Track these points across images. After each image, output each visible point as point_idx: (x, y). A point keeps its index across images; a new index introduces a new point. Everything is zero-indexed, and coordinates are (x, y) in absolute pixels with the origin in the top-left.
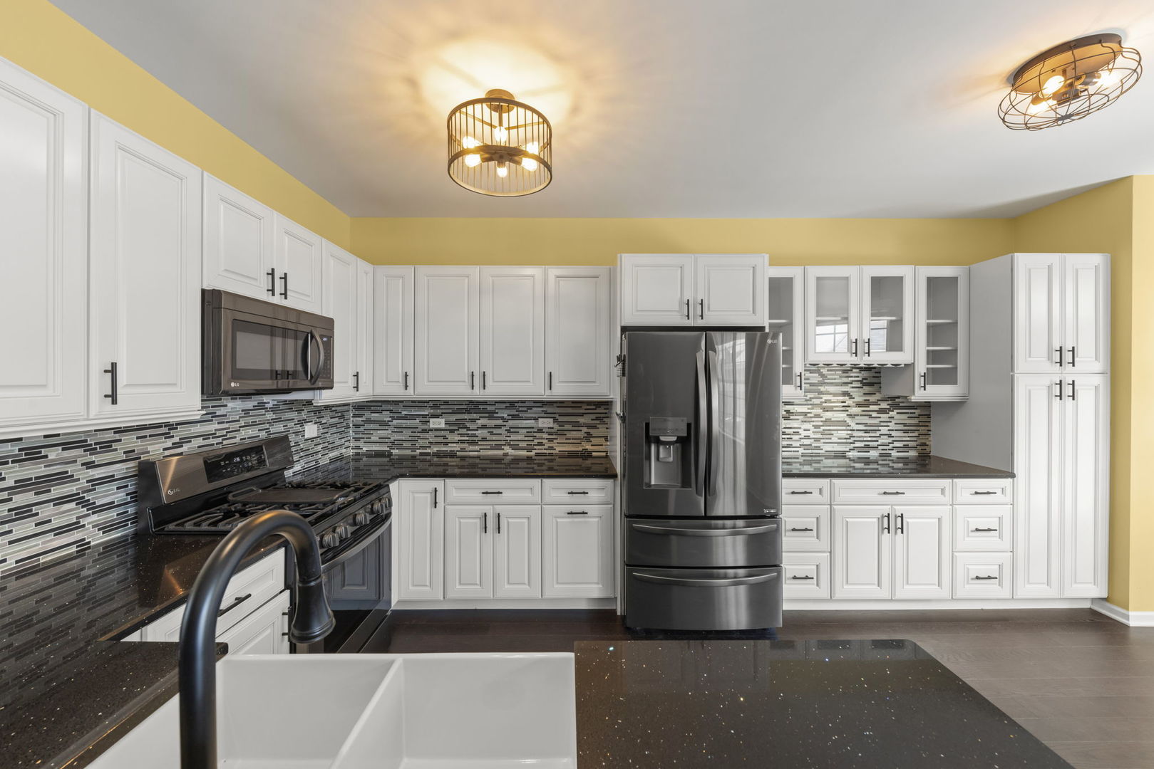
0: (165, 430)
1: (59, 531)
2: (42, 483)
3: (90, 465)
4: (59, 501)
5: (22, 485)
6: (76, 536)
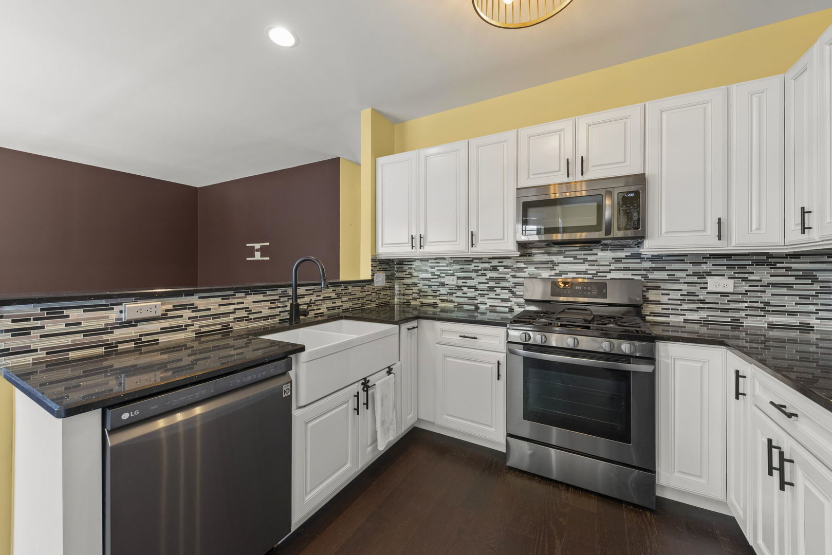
0: (551, 266)
1: (503, 300)
2: (498, 280)
3: (514, 277)
4: (503, 288)
5: (491, 279)
6: (509, 304)
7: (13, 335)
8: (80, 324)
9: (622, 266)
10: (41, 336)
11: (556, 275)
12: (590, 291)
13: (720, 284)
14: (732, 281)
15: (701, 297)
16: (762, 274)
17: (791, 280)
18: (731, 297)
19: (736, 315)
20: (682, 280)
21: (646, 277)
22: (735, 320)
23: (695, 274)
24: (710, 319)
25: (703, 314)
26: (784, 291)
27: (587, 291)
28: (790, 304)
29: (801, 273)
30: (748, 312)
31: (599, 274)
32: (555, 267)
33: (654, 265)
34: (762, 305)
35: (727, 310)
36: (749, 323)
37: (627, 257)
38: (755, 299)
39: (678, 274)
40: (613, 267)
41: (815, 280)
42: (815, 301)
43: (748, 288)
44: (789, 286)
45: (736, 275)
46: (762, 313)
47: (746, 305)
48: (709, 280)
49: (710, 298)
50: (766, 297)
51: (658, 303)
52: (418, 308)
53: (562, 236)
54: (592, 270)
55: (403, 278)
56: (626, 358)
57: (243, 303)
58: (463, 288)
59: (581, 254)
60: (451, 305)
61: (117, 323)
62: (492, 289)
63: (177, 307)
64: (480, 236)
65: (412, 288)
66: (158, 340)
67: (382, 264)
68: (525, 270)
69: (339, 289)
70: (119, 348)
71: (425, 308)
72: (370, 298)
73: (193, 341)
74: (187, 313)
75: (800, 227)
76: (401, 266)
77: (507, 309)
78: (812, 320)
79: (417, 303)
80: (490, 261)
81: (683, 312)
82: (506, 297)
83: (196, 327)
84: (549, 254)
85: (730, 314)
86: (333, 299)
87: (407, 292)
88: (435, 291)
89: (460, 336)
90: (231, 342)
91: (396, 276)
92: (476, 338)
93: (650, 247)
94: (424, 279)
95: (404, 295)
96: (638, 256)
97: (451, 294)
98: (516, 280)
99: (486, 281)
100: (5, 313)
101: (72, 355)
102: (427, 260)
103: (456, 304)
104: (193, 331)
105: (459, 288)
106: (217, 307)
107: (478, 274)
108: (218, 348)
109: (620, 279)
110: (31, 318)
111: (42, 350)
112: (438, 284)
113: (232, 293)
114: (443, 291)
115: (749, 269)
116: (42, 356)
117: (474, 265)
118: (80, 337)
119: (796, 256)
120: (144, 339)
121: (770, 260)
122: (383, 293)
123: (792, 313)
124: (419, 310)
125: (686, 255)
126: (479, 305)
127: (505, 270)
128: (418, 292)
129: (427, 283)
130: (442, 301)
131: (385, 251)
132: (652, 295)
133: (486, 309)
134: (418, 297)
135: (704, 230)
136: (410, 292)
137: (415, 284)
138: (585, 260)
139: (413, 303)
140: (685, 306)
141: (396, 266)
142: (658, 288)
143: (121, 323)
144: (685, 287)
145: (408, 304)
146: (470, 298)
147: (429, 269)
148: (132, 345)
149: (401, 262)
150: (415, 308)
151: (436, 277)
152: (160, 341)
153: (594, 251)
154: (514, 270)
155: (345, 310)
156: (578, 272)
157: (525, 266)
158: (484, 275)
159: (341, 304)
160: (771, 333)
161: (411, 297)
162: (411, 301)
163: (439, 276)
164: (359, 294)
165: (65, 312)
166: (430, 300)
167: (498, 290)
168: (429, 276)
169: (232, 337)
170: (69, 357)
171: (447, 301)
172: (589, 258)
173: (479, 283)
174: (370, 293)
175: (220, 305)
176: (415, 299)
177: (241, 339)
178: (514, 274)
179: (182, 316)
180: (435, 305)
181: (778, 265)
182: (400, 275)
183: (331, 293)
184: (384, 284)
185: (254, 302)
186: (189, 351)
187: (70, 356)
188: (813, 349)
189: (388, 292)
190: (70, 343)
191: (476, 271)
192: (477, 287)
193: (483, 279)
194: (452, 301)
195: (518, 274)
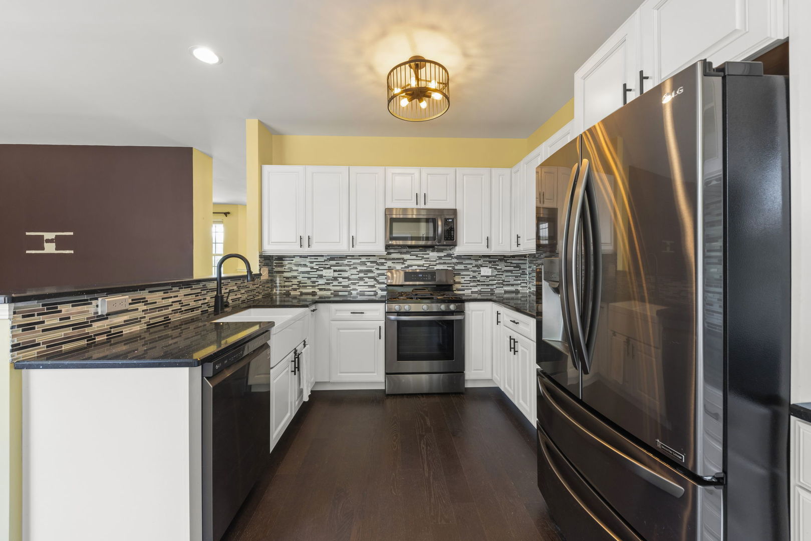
0: (402, 261)
1: (370, 286)
2: (366, 272)
3: (378, 269)
4: (370, 278)
5: (361, 271)
6: (374, 289)
7: (23, 330)
8: (69, 318)
9: (442, 261)
10: (43, 331)
11: (406, 267)
12: (427, 277)
13: (486, 271)
14: (491, 269)
15: (478, 279)
16: (502, 266)
17: (512, 268)
18: (490, 278)
19: (492, 287)
20: (470, 270)
21: (453, 267)
22: (492, 290)
23: (476, 266)
24: (482, 290)
25: (479, 288)
26: (510, 274)
27: (425, 277)
28: (512, 280)
29: (515, 265)
30: (497, 286)
31: (430, 267)
32: (405, 262)
33: (458, 261)
34: (502, 282)
35: (488, 285)
36: (497, 291)
37: (445, 256)
38: (499, 279)
39: (469, 266)
40: (437, 262)
41: (520, 267)
42: (520, 279)
43: (497, 273)
44: (511, 271)
45: (492, 266)
46: (502, 286)
47: (496, 282)
48: (482, 269)
49: (482, 279)
50: (503, 277)
51: (459, 283)
52: (298, 297)
53: (411, 243)
54: (427, 264)
55: (283, 272)
56: (452, 313)
57: (177, 296)
58: (338, 279)
59: (420, 254)
60: (328, 293)
61: (94, 317)
62: (361, 279)
63: (135, 301)
64: (359, 239)
65: (292, 280)
66: (122, 332)
67: (266, 260)
68: (385, 264)
69: (239, 282)
70: (96, 340)
71: (304, 297)
72: (259, 290)
73: (145, 332)
74: (141, 307)
75: (516, 243)
76: (280, 262)
77: (373, 293)
78: (519, 288)
79: (297, 293)
80: (360, 257)
81: (471, 288)
82: (372, 284)
83: (147, 319)
84: (401, 253)
85: (490, 287)
86: (236, 291)
87: (287, 284)
88: (314, 282)
89: (351, 313)
90: (169, 332)
91: (274, 270)
92: (363, 313)
93: (458, 250)
94: (303, 273)
95: (284, 286)
96: (449, 255)
97: (328, 284)
98: (379, 272)
99: (357, 273)
100: (18, 309)
101: (65, 347)
102: (306, 257)
103: (333, 292)
104: (145, 323)
105: (335, 279)
106: (161, 300)
107: (350, 267)
108: (161, 338)
109: (441, 269)
110: (35, 314)
111: (43, 343)
112: (317, 276)
113: (170, 287)
114: (321, 281)
115: (497, 263)
116: (44, 349)
117: (347, 260)
118: (69, 331)
119: (513, 256)
120: (113, 331)
121: (505, 258)
122: (267, 286)
123: (512, 285)
124: (299, 299)
125: (472, 256)
126: (351, 291)
127: (371, 264)
128: (298, 283)
129: (306, 275)
130: (321, 289)
131: (271, 249)
132: (457, 279)
133: (357, 294)
134: (298, 288)
135: (481, 243)
136: (290, 283)
137: (295, 277)
138: (423, 258)
139: (293, 293)
140: (472, 284)
141: (275, 262)
142: (459, 274)
143: (97, 317)
144: (471, 273)
145: (288, 294)
146: (344, 286)
147: (308, 264)
148: (104, 337)
149: (281, 258)
150: (295, 298)
151: (315, 270)
152: (124, 333)
153: (428, 252)
154: (378, 264)
155: (243, 302)
156: (419, 266)
157: (385, 261)
158: (356, 268)
159: (240, 296)
160: (505, 295)
161: (290, 288)
162: (290, 292)
163: (317, 270)
164: (252, 287)
165: (59, 308)
166: (310, 290)
167: (367, 279)
168: (309, 269)
169: (170, 328)
170: (62, 350)
171: (325, 289)
172: (425, 256)
173: (351, 274)
174: (258, 286)
175: (163, 299)
176: (295, 290)
177: (177, 329)
178: (378, 267)
179: (137, 309)
180: (314, 294)
181: (508, 261)
182: (279, 269)
183: (234, 286)
184: (267, 278)
185: (185, 295)
186: (143, 342)
187: (63, 348)
188: (519, 302)
189: (269, 285)
190: (63, 337)
191: (349, 265)
192: (350, 277)
193: (354, 271)
194: (329, 290)
195: (381, 267)
